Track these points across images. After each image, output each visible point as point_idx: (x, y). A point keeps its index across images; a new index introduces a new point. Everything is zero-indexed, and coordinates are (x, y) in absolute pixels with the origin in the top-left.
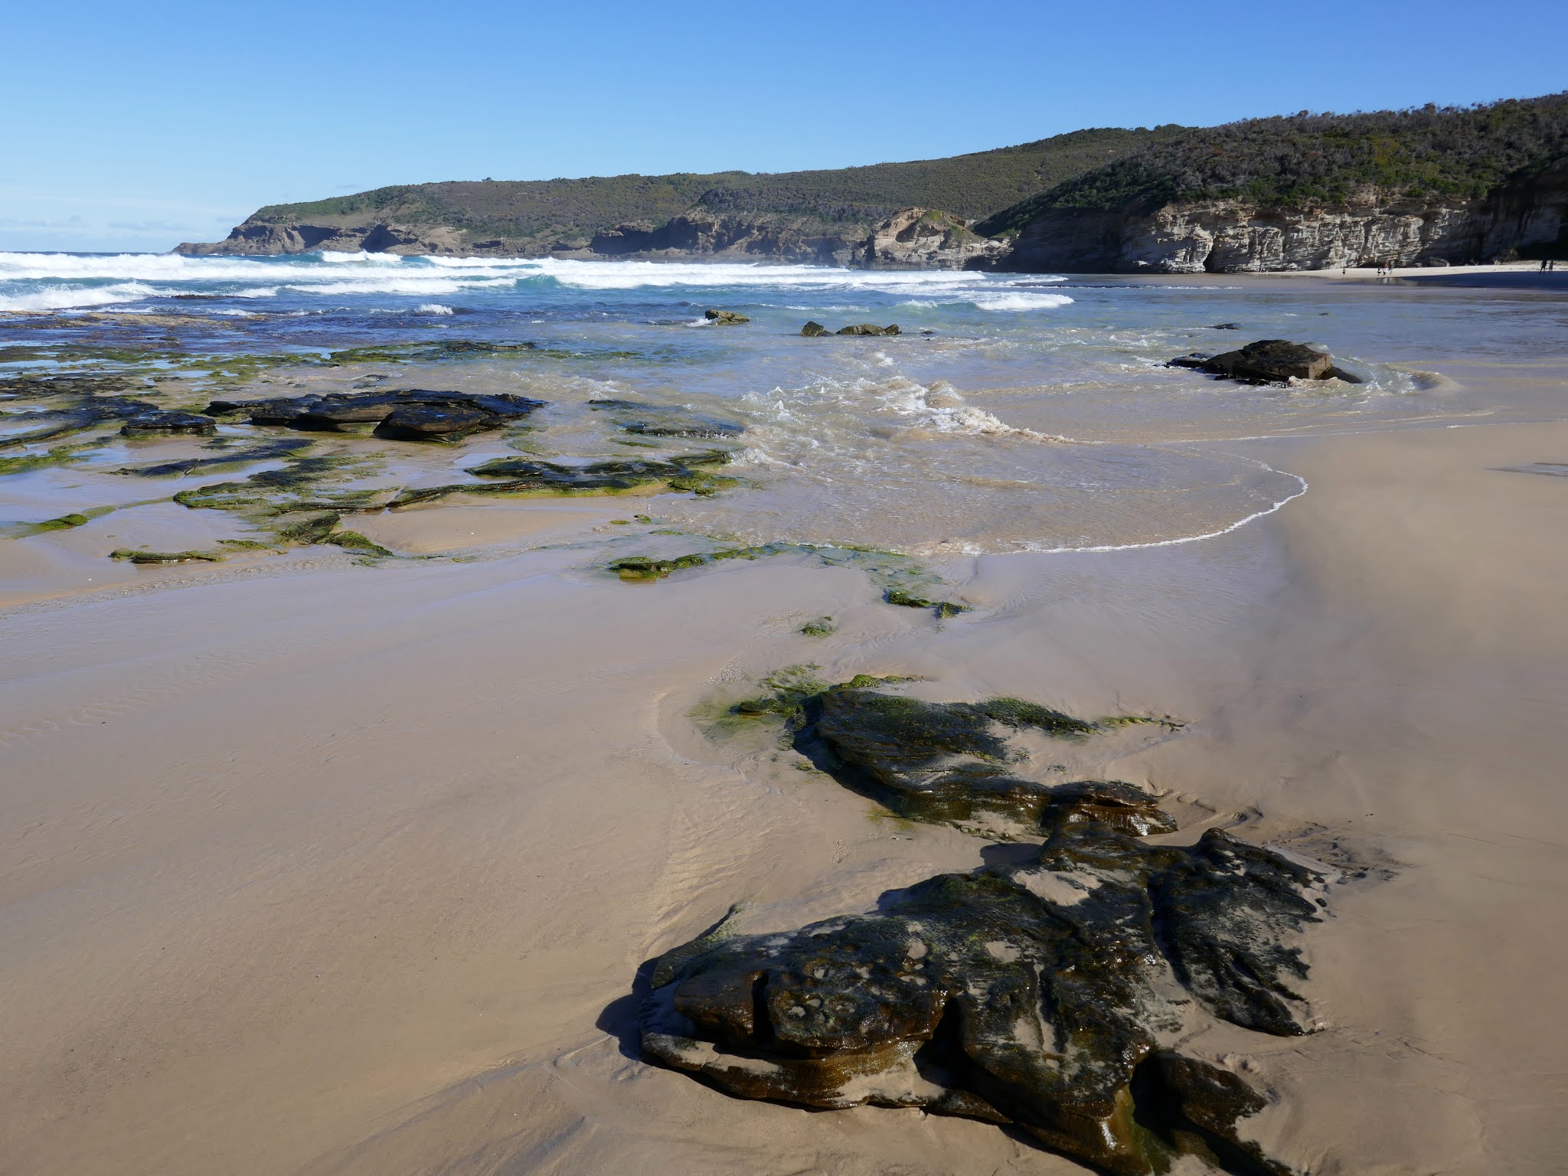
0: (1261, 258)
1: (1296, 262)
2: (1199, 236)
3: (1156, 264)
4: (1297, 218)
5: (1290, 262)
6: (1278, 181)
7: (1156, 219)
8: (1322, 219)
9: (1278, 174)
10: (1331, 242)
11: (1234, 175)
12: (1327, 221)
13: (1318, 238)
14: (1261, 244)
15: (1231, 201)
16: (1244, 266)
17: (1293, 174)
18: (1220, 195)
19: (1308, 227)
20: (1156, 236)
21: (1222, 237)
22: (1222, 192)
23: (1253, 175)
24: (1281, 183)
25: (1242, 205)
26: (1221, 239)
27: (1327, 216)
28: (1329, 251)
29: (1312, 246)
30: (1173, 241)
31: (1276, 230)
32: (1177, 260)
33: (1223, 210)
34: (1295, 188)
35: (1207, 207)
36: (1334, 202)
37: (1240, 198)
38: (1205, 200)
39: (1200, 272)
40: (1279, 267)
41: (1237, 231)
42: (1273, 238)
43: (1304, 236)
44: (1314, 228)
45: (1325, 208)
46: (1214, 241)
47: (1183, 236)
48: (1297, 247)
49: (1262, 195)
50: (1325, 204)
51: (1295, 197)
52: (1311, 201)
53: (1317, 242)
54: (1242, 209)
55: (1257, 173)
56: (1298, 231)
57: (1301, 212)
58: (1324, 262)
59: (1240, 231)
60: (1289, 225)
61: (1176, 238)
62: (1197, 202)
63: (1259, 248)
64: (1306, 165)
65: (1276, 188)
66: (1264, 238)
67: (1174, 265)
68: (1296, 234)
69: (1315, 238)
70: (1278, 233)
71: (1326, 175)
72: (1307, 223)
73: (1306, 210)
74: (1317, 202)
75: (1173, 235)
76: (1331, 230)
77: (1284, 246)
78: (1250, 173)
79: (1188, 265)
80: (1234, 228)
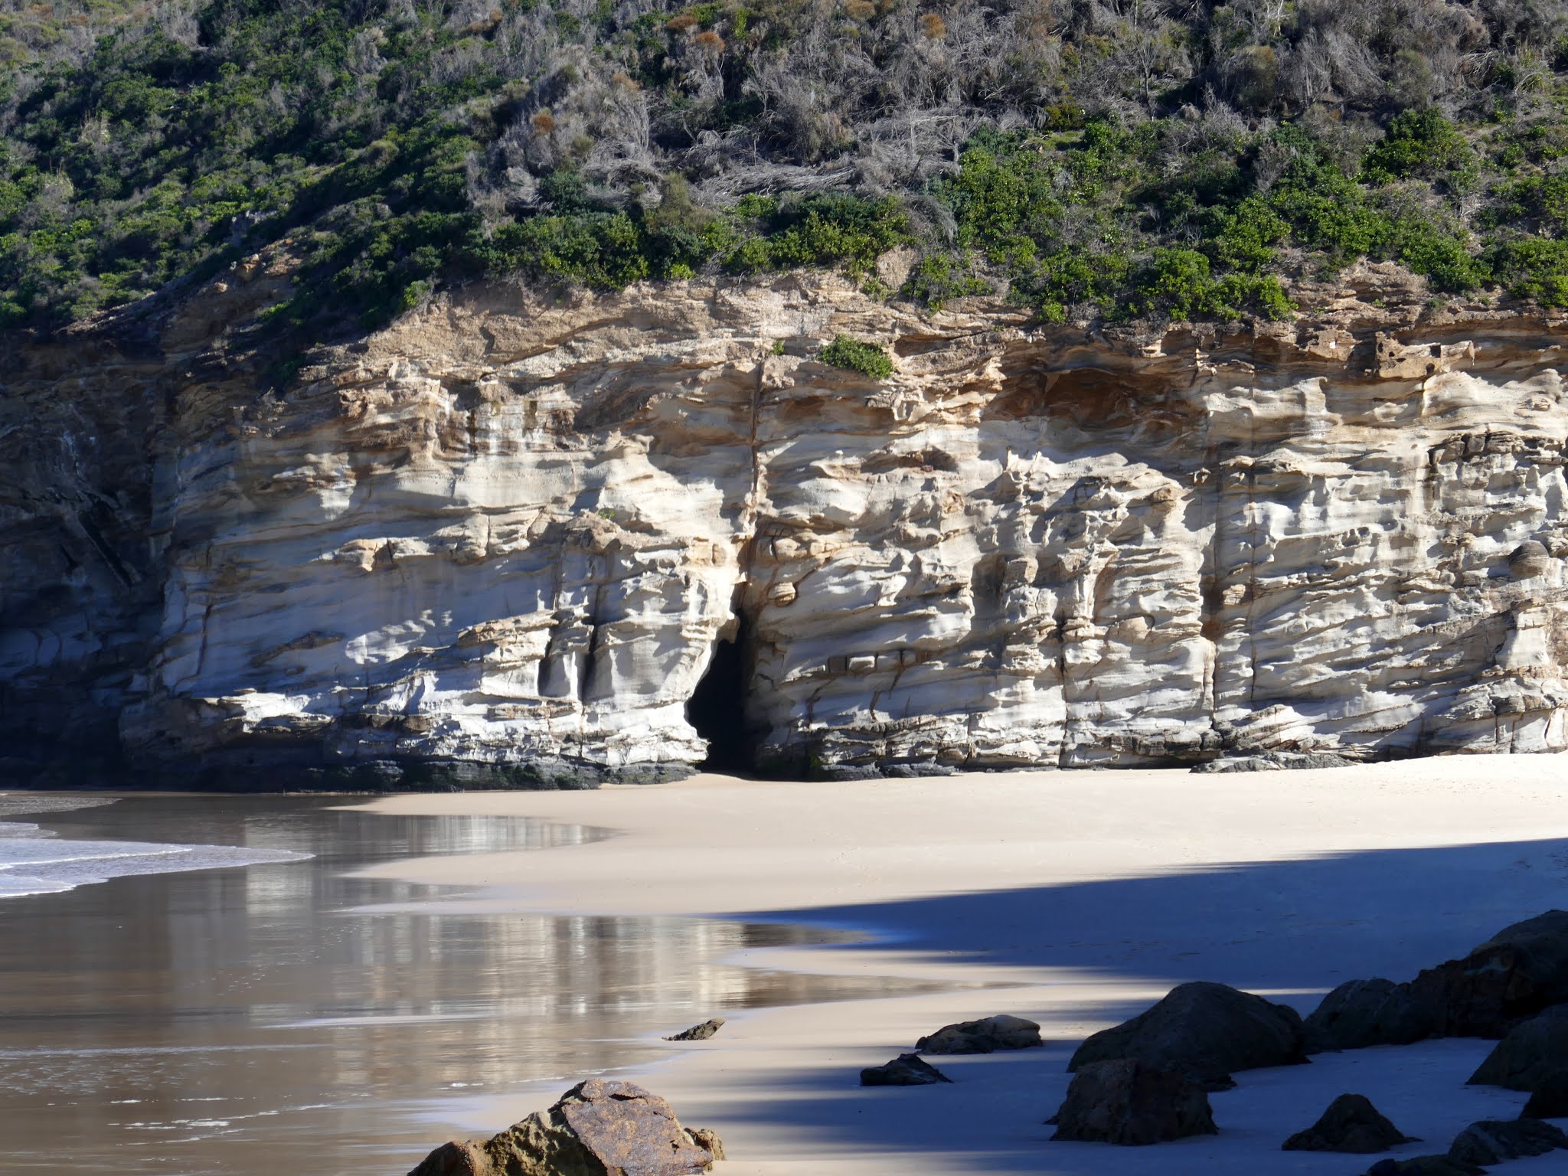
0: (1062, 673)
1: (1304, 701)
2: (635, 524)
3: (352, 719)
4: (1275, 404)
5: (1260, 699)
6: (1154, 152)
7: (337, 411)
8: (1448, 409)
9: (1170, 104)
10: (1515, 565)
11: (875, 103)
12: (1479, 423)
13: (1428, 537)
14: (1052, 576)
15: (834, 288)
16: (953, 730)
17: (1251, 109)
18: (758, 245)
19: (1357, 462)
20: (349, 525)
21: (791, 528)
22: (776, 223)
23: (995, 108)
24: (1174, 164)
25: (909, 314)
26: (787, 546)
27: (1477, 390)
28: (1507, 622)
29: (1398, 588)
30: (459, 557)
31: (1148, 480)
32: (491, 685)
33: (789, 347)
34: (1256, 204)
35: (673, 328)
36: (1515, 298)
37: (894, 266)
38: (658, 276)
39: (658, 772)
40: (1189, 732)
41: (887, 489)
42: (1128, 535)
43: (1337, 526)
44: (1397, 469)
45: (1454, 334)
46: (748, 558)
47: (533, 521)
48: (1296, 598)
49: (1045, 246)
50: (1452, 311)
51: (1251, 264)
52: (1366, 293)
53: (1424, 563)
54: (910, 344)
55: (1025, 98)
56: (1291, 491)
57: (1304, 365)
58: (1480, 698)
59: (908, 486)
60: (1232, 446)
61: (481, 535)
62: (605, 292)
63: (1042, 604)
64: (1339, 45)
65: (1140, 198)
66: (1071, 534)
67: (474, 723)
68: (1280, 513)
69: (1405, 541)
70: (1153, 507)
71: (1475, 112)
72: (1346, 438)
73: (1334, 347)
74: (1398, 296)
75: (462, 515)
76: (1510, 484)
77: (1213, 594)
78: (975, 98)
79: (576, 722)
80: (877, 465)
